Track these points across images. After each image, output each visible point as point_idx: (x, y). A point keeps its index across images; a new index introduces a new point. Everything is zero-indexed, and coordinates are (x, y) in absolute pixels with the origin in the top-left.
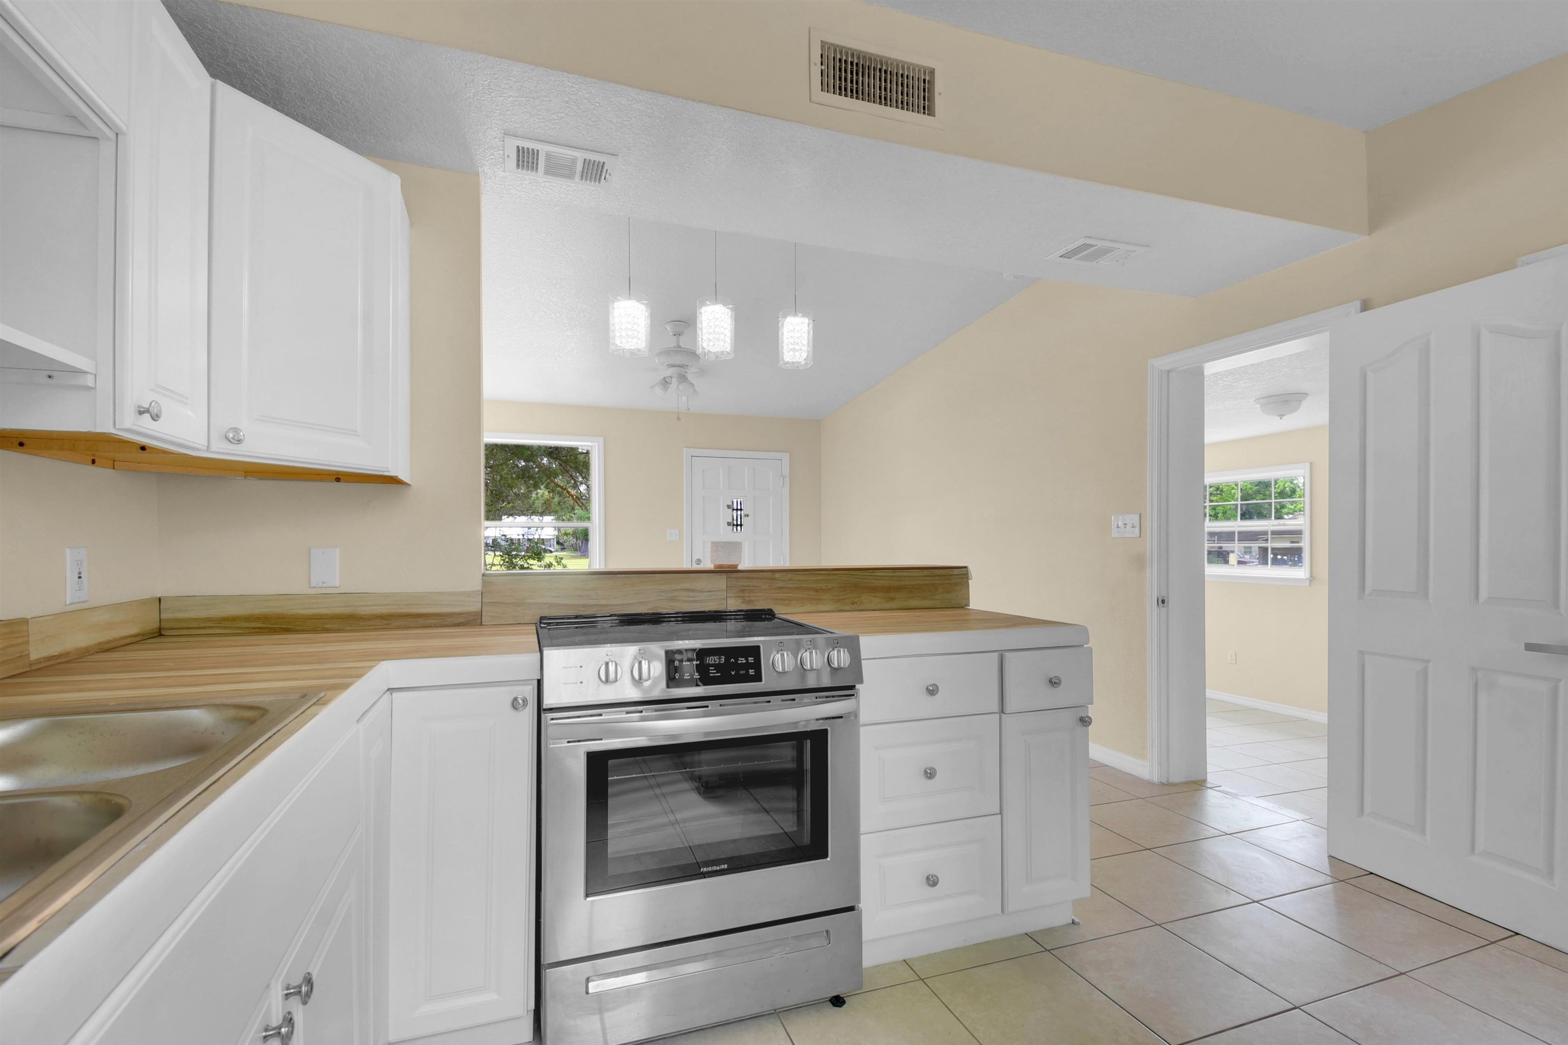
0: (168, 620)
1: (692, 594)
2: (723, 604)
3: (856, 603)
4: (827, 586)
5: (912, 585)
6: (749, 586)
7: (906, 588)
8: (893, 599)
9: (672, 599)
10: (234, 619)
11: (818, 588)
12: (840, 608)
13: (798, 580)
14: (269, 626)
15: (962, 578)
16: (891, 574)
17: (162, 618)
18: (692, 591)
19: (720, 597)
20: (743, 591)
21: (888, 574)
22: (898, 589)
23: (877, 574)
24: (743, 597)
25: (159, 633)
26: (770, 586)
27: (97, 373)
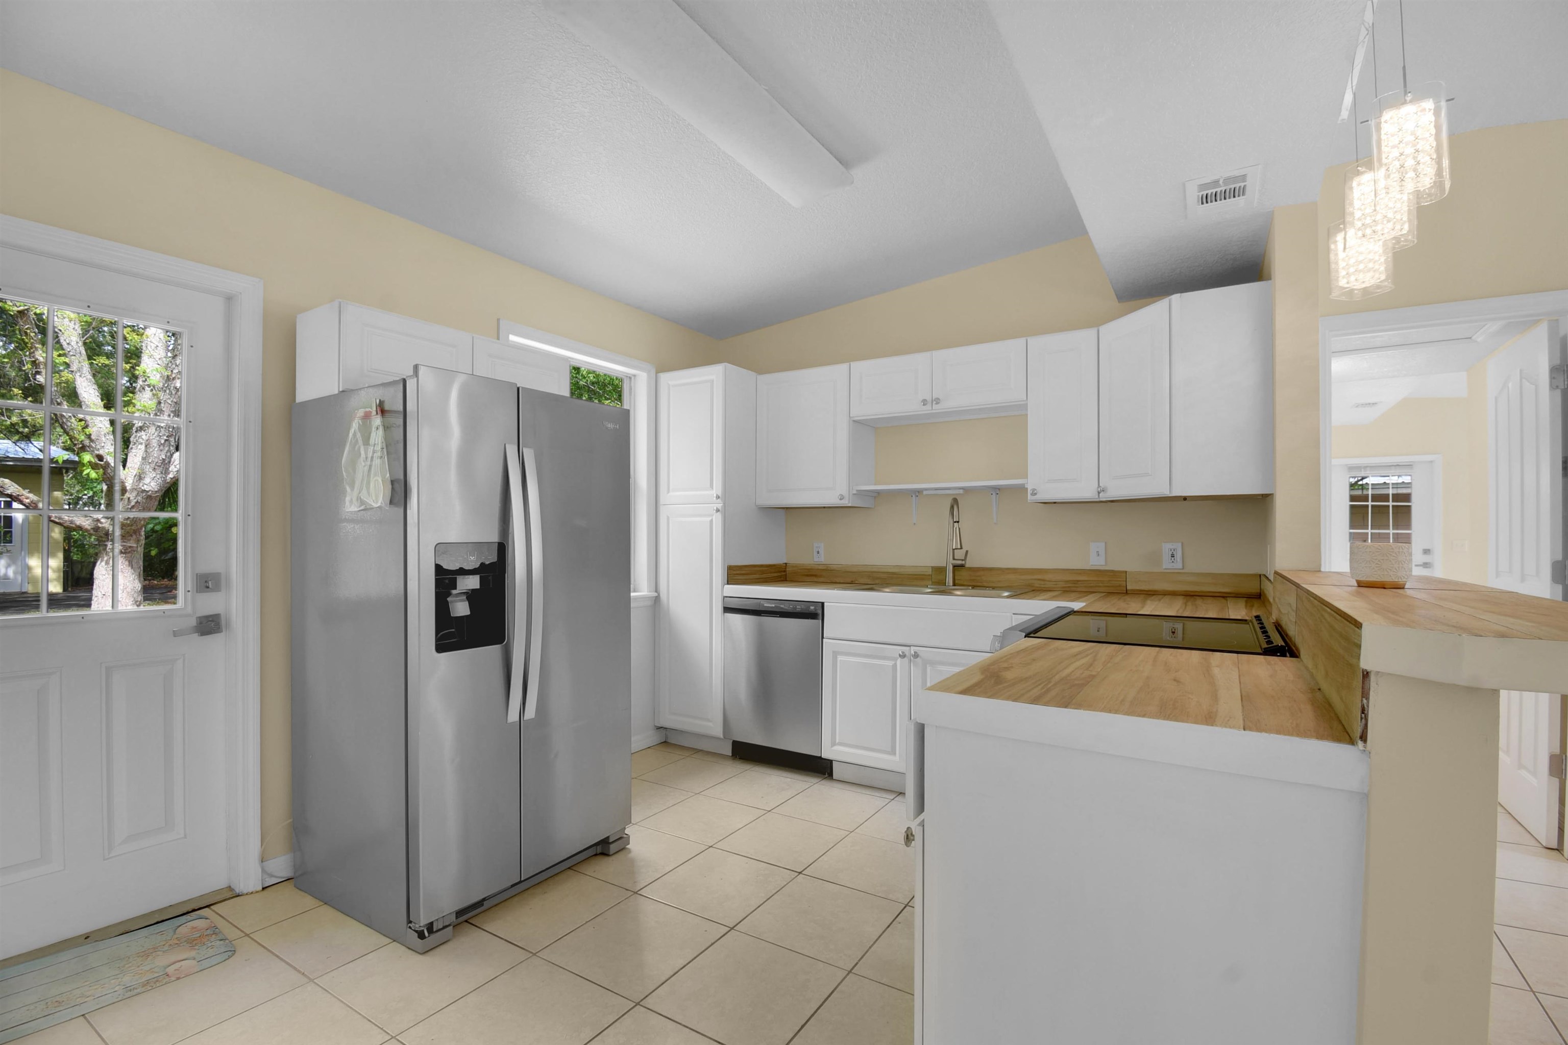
17: (1261, 587)
27: (1027, 483)
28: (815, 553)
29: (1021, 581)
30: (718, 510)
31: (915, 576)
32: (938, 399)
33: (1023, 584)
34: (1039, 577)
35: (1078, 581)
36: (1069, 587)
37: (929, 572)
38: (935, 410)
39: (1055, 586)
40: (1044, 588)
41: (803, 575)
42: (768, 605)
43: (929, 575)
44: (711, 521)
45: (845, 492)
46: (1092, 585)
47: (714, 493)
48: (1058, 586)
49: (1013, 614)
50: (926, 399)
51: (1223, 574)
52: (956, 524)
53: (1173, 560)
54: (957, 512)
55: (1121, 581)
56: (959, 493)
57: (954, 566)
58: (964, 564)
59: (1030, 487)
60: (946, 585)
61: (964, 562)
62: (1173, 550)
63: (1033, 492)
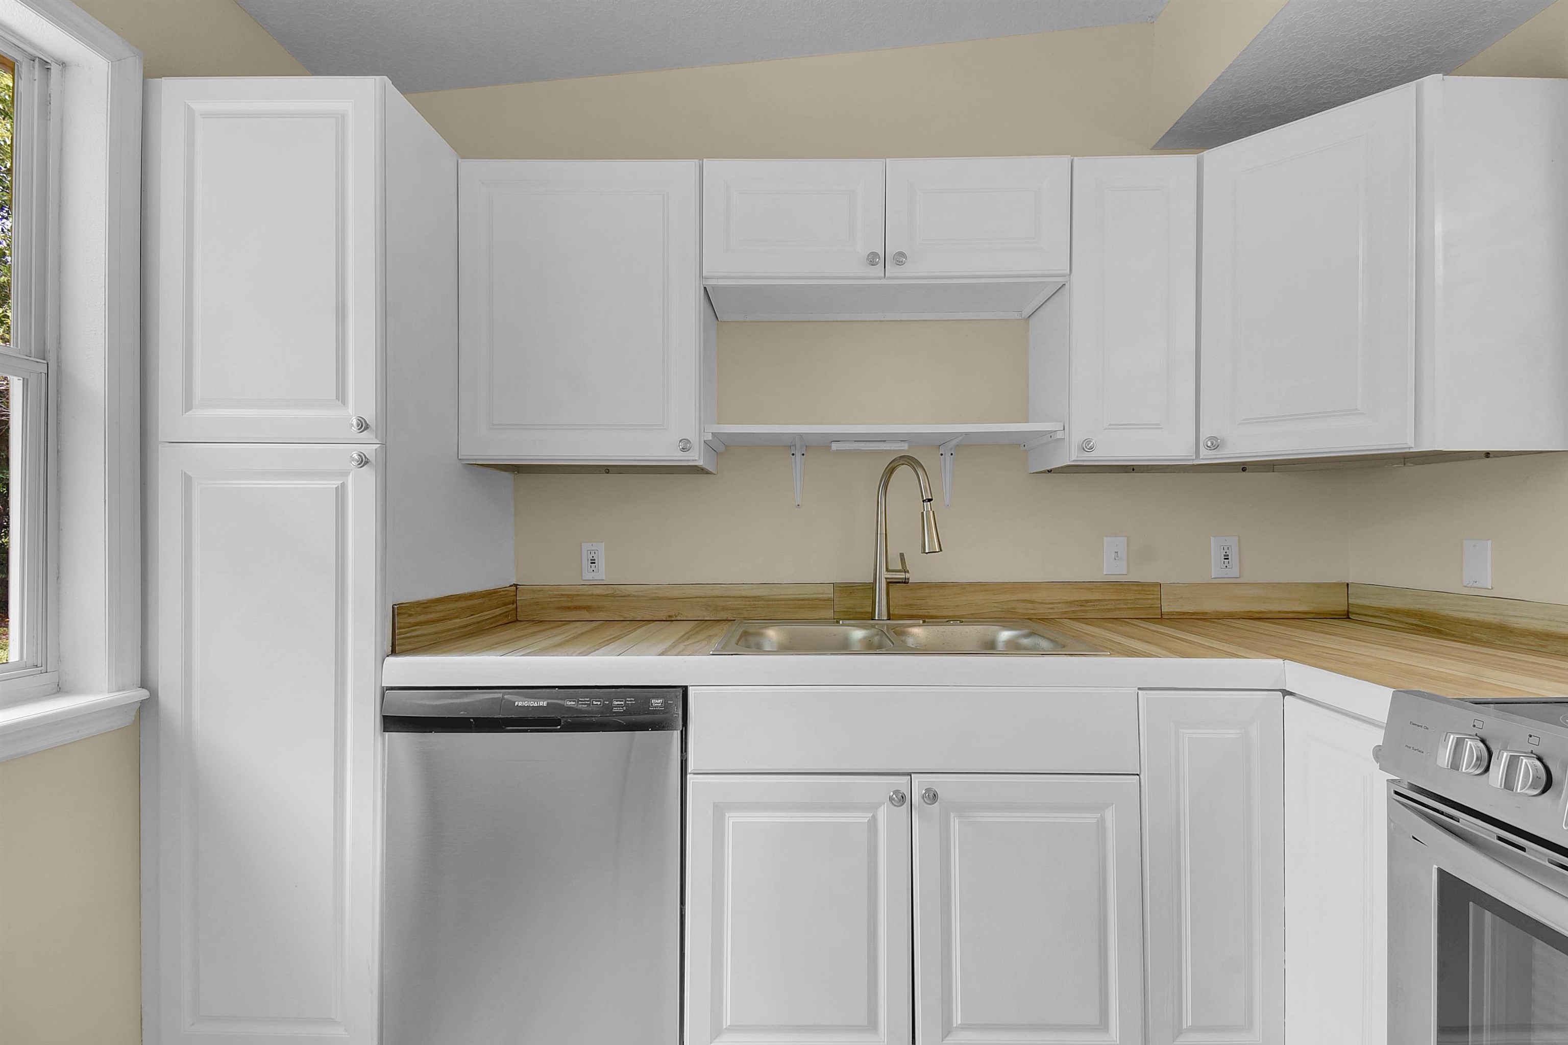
0: (1353, 605)
10: (1396, 611)
14: (1425, 625)
17: (1350, 602)
25: (1346, 616)
27: (1064, 429)
28: (586, 563)
30: (363, 461)
31: (802, 602)
32: (901, 254)
33: (995, 609)
34: (1026, 596)
35: (1087, 601)
36: (1073, 612)
37: (829, 592)
38: (889, 278)
39: (1051, 611)
41: (558, 608)
42: (526, 704)
43: (829, 600)
44: (341, 492)
45: (692, 435)
46: (1109, 607)
47: (351, 413)
48: (1054, 611)
49: (1139, 689)
50: (874, 254)
51: (1298, 584)
52: (927, 505)
53: (1226, 564)
54: (925, 483)
55: (1154, 599)
56: (905, 446)
57: (890, 583)
58: (908, 579)
59: (1077, 438)
60: (876, 618)
61: (907, 575)
62: (1226, 548)
63: (1087, 446)
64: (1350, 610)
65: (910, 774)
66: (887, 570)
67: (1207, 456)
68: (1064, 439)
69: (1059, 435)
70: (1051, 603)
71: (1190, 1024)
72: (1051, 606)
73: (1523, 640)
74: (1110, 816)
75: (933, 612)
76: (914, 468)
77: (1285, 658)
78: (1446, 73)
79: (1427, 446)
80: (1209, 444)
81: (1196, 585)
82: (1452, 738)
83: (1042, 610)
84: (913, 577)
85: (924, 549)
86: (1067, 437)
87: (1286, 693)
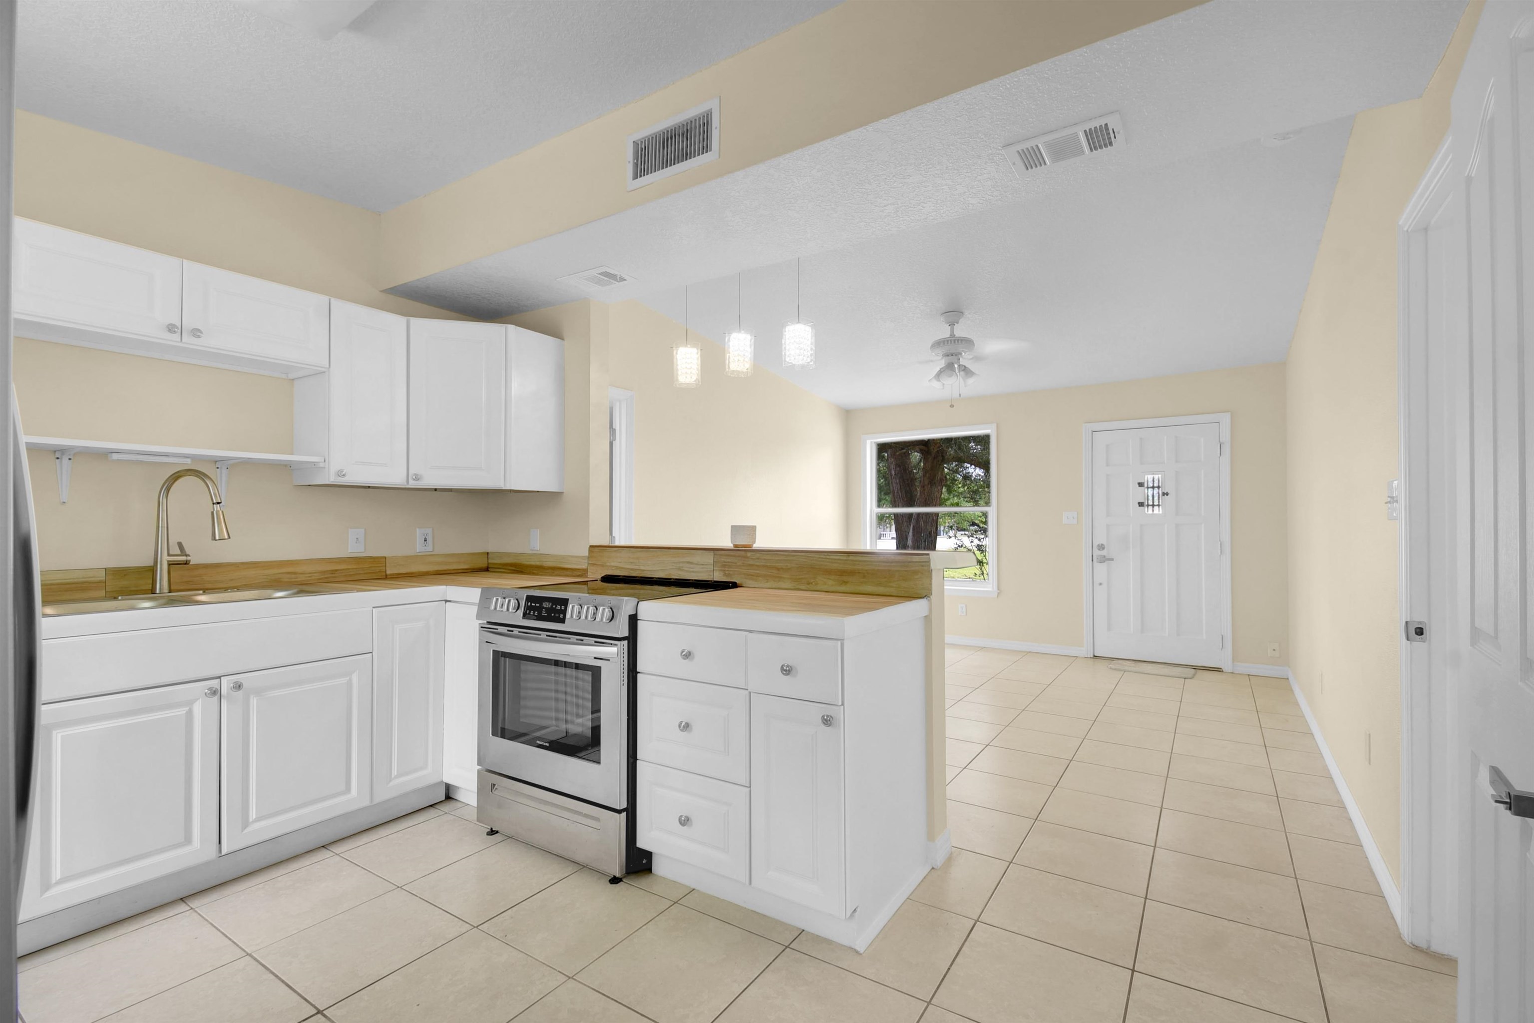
0: (491, 563)
1: (692, 566)
2: (711, 576)
3: (812, 583)
4: (787, 566)
5: (866, 570)
6: (729, 562)
7: (859, 573)
8: (845, 583)
9: (680, 569)
10: (507, 565)
11: (779, 567)
12: (797, 587)
13: (764, 559)
14: (517, 569)
15: (923, 566)
16: (845, 558)
17: (488, 562)
18: (691, 563)
19: (709, 570)
20: (724, 566)
21: (842, 558)
22: (852, 573)
23: (831, 557)
24: (724, 570)
25: (487, 569)
26: (743, 563)
27: (325, 461)
29: (265, 577)
32: (199, 331)
34: (290, 570)
35: (336, 570)
36: (326, 578)
37: (102, 576)
38: (184, 343)
40: (296, 581)
43: (100, 582)
46: (352, 573)
48: (313, 578)
49: (374, 607)
50: (174, 326)
51: (463, 554)
52: (217, 507)
53: (425, 544)
54: (214, 489)
55: (382, 566)
56: (189, 461)
57: (170, 564)
58: (190, 561)
59: (334, 467)
60: (158, 592)
61: (189, 558)
62: (425, 535)
63: (341, 474)
64: (489, 566)
65: (219, 677)
66: (169, 555)
67: (413, 484)
68: (325, 467)
69: (322, 465)
70: (310, 573)
71: (396, 774)
72: (310, 575)
73: (547, 571)
74: (355, 678)
75: (210, 586)
76: (203, 479)
77: (446, 585)
78: (516, 325)
79: (508, 488)
80: (414, 477)
81: (407, 557)
82: (495, 599)
83: (301, 578)
84: (194, 560)
85: (215, 537)
86: (327, 466)
87: (446, 601)
